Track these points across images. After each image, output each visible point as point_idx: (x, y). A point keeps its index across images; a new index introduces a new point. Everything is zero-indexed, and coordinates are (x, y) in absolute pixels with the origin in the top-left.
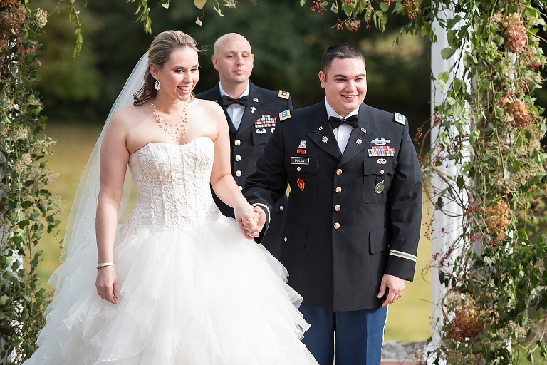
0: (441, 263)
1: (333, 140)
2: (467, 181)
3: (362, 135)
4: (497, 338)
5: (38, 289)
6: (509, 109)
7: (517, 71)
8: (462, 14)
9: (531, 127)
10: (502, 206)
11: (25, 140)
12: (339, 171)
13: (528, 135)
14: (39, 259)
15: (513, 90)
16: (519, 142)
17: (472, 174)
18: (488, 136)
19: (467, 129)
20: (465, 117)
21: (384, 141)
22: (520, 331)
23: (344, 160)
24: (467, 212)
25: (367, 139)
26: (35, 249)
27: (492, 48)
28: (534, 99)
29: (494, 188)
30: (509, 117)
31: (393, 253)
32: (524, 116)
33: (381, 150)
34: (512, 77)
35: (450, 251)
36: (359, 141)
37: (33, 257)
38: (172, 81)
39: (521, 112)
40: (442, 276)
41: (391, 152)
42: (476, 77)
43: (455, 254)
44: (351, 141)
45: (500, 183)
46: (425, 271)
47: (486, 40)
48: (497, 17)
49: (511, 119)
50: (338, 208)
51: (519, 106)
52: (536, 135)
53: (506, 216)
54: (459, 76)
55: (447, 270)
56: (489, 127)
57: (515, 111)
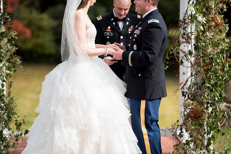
0: (183, 88)
5: (11, 97)
6: (212, 20)
7: (216, 3)
9: (222, 27)
11: (4, 32)
13: (221, 31)
14: (12, 84)
15: (214, 12)
28: (223, 16)
30: (213, 23)
32: (219, 23)
34: (213, 6)
35: (186, 82)
37: (9, 83)
39: (218, 21)
40: (183, 92)
46: (175, 92)
49: (213, 24)
51: (216, 18)
52: (224, 31)
57: (215, 21)
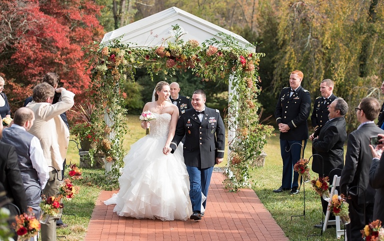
0: (230, 144)
1: (198, 118)
2: (237, 122)
3: (207, 117)
4: (244, 164)
6: (248, 103)
7: (250, 93)
8: (236, 78)
9: (254, 108)
10: (246, 129)
12: (201, 127)
13: (253, 110)
15: (249, 98)
16: (251, 112)
17: (238, 120)
18: (243, 110)
19: (237, 108)
20: (237, 105)
21: (213, 118)
22: (251, 162)
23: (202, 124)
24: (237, 130)
25: (208, 117)
26: (122, 138)
27: (244, 87)
28: (255, 100)
29: (244, 124)
31: (219, 151)
32: (252, 105)
33: (212, 121)
34: (249, 95)
35: (232, 141)
36: (206, 118)
38: (164, 95)
40: (230, 147)
41: (215, 121)
42: (240, 94)
43: (234, 142)
44: (203, 118)
45: (246, 123)
47: (242, 84)
48: (245, 78)
49: (249, 106)
50: (201, 138)
51: (251, 102)
52: (255, 110)
53: (247, 132)
54: (235, 94)
55: (232, 146)
56: (243, 108)
57: (250, 104)
